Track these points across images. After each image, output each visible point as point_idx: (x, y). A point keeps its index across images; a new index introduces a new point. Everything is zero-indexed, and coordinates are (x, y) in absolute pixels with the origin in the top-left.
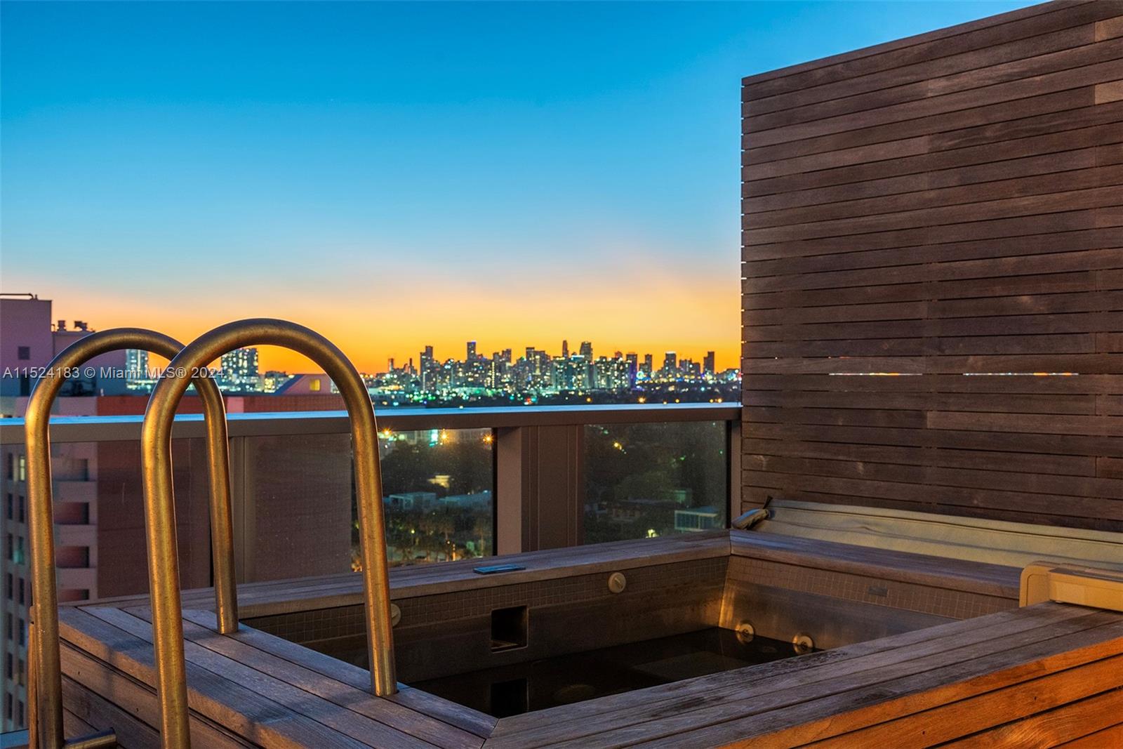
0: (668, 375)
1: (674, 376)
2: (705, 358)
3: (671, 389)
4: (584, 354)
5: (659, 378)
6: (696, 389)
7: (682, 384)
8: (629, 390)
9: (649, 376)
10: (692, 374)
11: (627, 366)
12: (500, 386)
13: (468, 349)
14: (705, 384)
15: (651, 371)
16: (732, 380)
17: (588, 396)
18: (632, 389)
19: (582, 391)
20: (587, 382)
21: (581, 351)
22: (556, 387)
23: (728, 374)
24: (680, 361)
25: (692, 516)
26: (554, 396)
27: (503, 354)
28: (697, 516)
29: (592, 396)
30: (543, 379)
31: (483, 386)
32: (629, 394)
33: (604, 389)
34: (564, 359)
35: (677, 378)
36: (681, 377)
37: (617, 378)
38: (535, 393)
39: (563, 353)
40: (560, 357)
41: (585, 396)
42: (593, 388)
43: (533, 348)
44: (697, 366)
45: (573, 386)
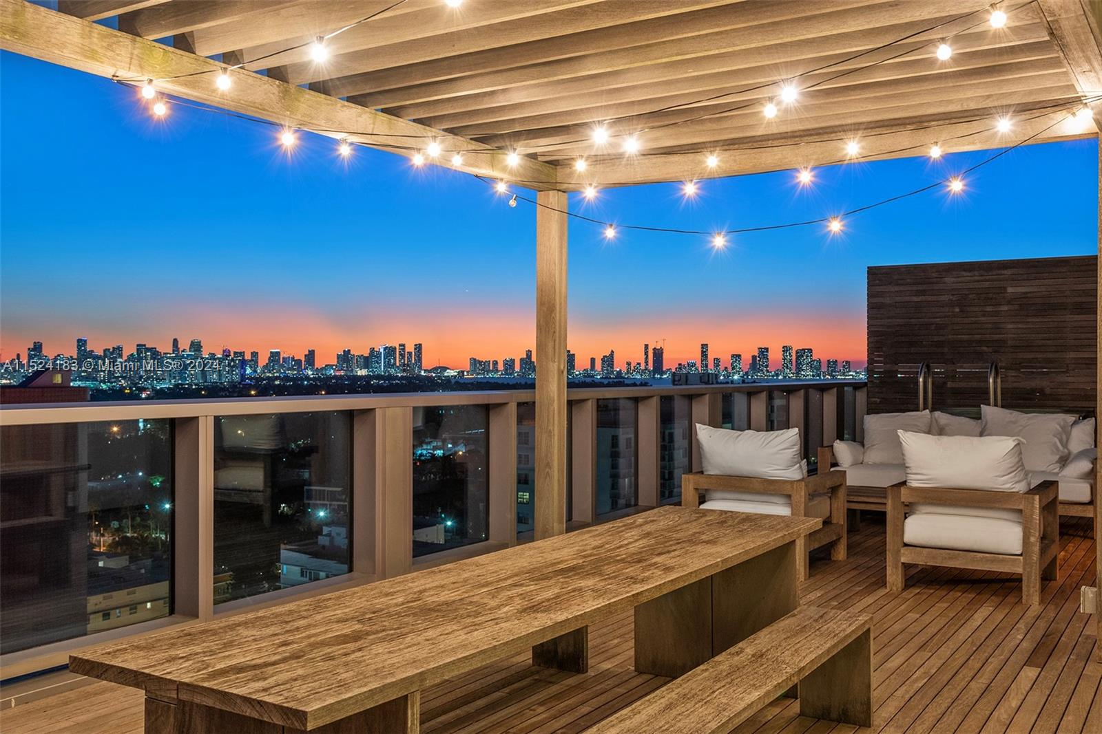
0: (273, 370)
1: (279, 371)
2: (305, 355)
3: (277, 382)
4: (194, 351)
5: (265, 373)
6: (299, 382)
7: (287, 378)
8: (240, 383)
9: (255, 371)
10: (295, 370)
11: (237, 362)
12: (113, 380)
13: (78, 345)
14: (307, 378)
15: (258, 367)
16: (331, 374)
17: (202, 389)
18: (243, 383)
19: (196, 385)
20: (199, 376)
21: (190, 348)
22: (170, 381)
23: (326, 370)
24: (283, 358)
25: (320, 490)
26: (169, 389)
27: (114, 350)
28: (324, 490)
29: (205, 388)
30: (156, 374)
31: (97, 381)
32: (240, 387)
33: (217, 383)
34: (174, 355)
35: (282, 373)
36: (285, 372)
37: (228, 373)
38: (150, 387)
39: (173, 350)
40: (170, 354)
41: (199, 390)
42: (206, 382)
43: (145, 345)
44: (299, 362)
45: (186, 380)
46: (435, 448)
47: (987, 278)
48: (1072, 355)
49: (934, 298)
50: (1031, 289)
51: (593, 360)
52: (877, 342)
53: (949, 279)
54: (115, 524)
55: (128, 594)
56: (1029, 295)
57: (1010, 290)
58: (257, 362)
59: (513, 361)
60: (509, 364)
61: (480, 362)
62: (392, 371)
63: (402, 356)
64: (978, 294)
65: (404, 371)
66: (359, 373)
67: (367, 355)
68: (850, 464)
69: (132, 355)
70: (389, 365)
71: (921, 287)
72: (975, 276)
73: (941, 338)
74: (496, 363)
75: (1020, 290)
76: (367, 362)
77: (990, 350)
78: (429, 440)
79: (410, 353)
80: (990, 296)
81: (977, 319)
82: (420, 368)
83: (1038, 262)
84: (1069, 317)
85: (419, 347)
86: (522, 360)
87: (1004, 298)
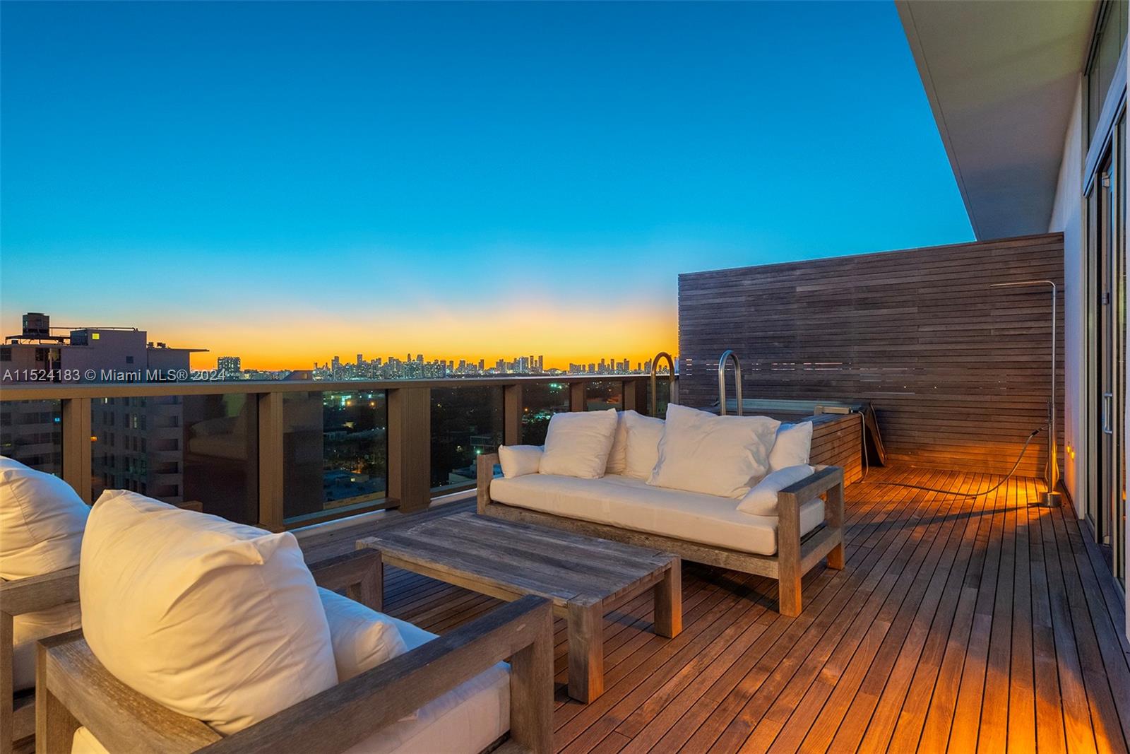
0: (461, 371)
1: (464, 372)
2: (479, 362)
4: (419, 361)
5: (457, 373)
9: (452, 372)
10: (473, 371)
11: (441, 366)
13: (358, 358)
15: (453, 369)
16: (492, 373)
21: (417, 359)
23: (490, 371)
24: (467, 364)
27: (376, 361)
30: (398, 373)
34: (409, 363)
35: (466, 373)
36: (468, 372)
37: (436, 373)
39: (408, 360)
40: (406, 362)
43: (392, 358)
44: (475, 366)
46: (546, 415)
47: (779, 279)
48: (856, 348)
49: (733, 299)
50: (817, 288)
51: (639, 364)
52: (686, 340)
53: (746, 282)
54: (367, 457)
55: (365, 497)
56: (816, 293)
57: (799, 289)
58: (452, 367)
59: (594, 365)
60: (592, 367)
61: (575, 366)
62: (527, 371)
63: (532, 363)
64: (770, 294)
65: (533, 371)
66: (508, 373)
67: (512, 362)
68: (514, 475)
69: (386, 363)
70: (525, 368)
71: (722, 290)
72: (767, 278)
73: (739, 336)
74: (584, 366)
75: (810, 288)
76: (512, 366)
77: (782, 345)
78: (543, 410)
79: (536, 361)
80: (782, 295)
81: (770, 317)
82: (542, 369)
83: (824, 261)
84: (854, 313)
85: (541, 358)
86: (599, 364)
87: (794, 297)
